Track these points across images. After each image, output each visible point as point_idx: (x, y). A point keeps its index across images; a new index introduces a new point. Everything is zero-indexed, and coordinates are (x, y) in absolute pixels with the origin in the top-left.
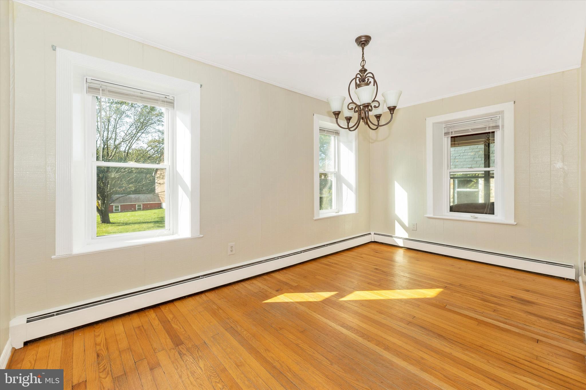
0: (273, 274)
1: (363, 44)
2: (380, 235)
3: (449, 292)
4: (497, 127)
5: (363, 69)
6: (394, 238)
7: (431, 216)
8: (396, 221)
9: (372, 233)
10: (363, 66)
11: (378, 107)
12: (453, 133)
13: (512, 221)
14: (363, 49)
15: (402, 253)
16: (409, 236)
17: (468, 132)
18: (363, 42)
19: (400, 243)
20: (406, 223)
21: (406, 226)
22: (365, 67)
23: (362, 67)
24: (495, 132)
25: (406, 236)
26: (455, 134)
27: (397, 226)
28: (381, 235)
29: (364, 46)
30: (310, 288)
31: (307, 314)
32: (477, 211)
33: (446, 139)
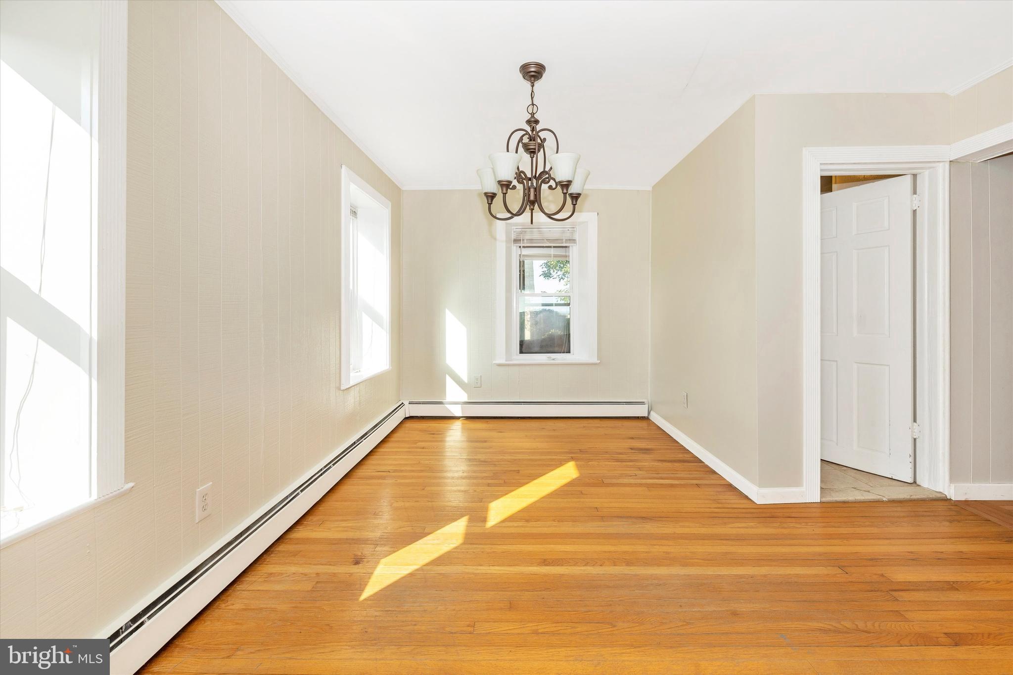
0: (294, 535)
1: (533, 76)
2: (420, 404)
3: (583, 463)
4: (573, 241)
5: (533, 120)
6: (447, 406)
7: (503, 361)
8: (447, 376)
9: (406, 403)
10: (533, 114)
11: (554, 189)
12: (525, 241)
13: (595, 360)
14: (533, 86)
15: (460, 427)
16: (469, 397)
17: (543, 243)
18: (533, 74)
19: (457, 411)
20: (465, 378)
21: (464, 382)
22: (536, 116)
23: (530, 116)
24: (570, 247)
25: (464, 397)
26: (527, 243)
27: (450, 382)
28: (422, 404)
29: (535, 81)
30: (412, 529)
31: (476, 574)
32: (551, 349)
33: (515, 247)
